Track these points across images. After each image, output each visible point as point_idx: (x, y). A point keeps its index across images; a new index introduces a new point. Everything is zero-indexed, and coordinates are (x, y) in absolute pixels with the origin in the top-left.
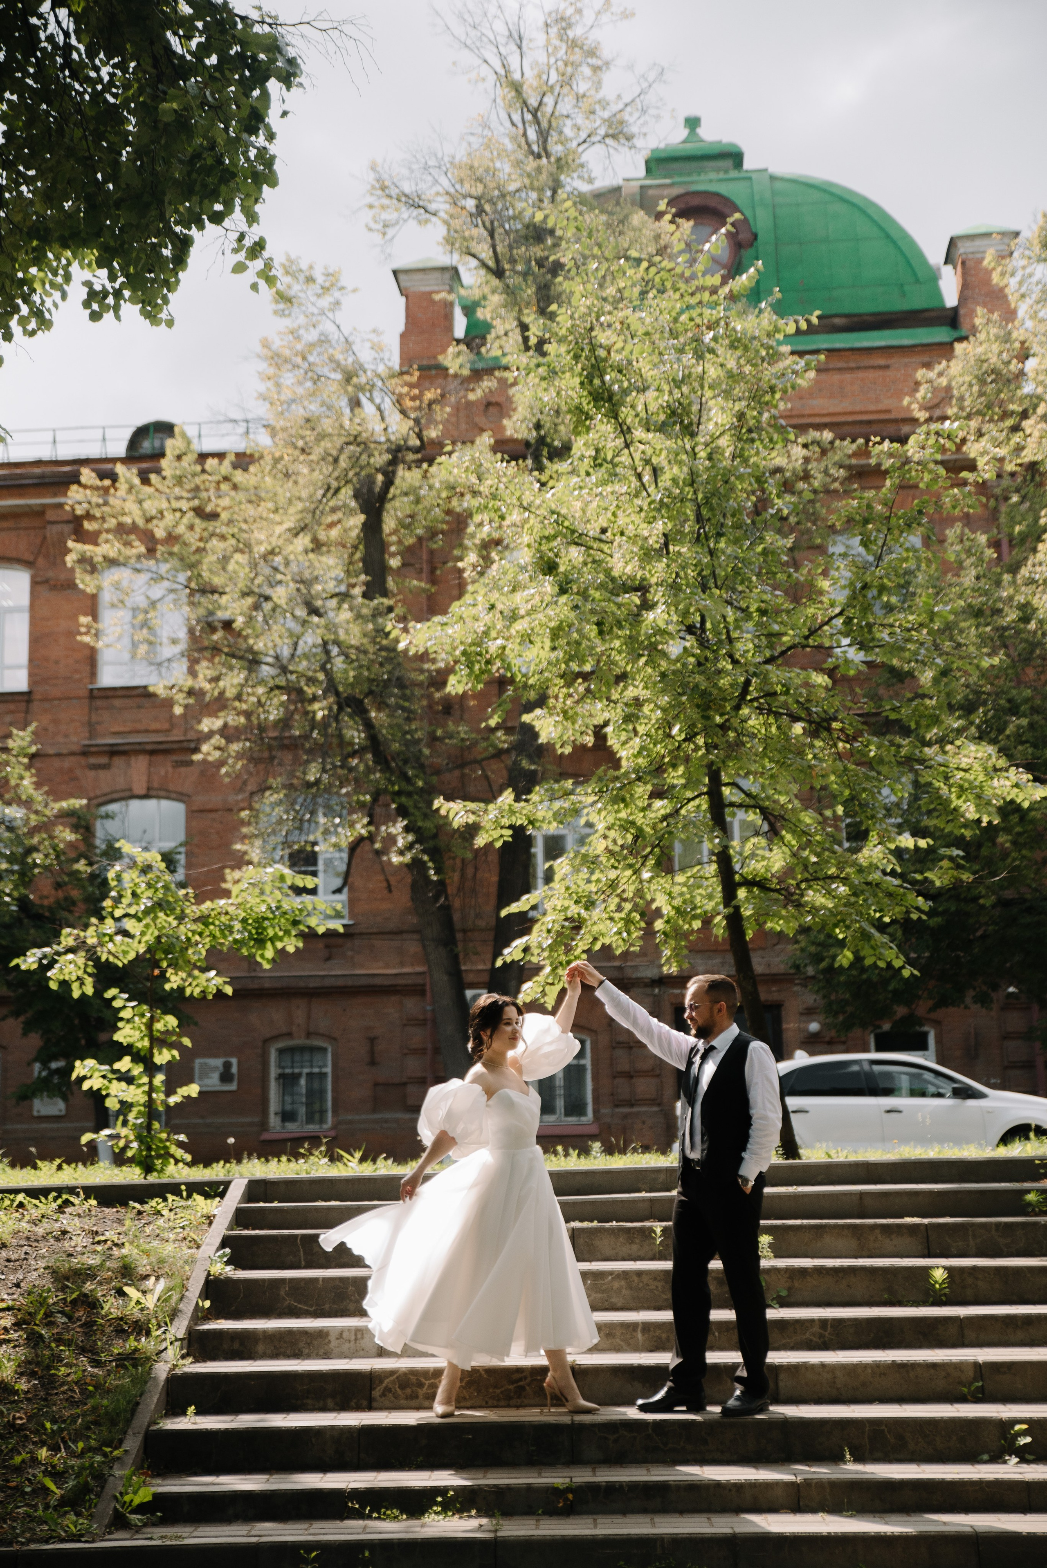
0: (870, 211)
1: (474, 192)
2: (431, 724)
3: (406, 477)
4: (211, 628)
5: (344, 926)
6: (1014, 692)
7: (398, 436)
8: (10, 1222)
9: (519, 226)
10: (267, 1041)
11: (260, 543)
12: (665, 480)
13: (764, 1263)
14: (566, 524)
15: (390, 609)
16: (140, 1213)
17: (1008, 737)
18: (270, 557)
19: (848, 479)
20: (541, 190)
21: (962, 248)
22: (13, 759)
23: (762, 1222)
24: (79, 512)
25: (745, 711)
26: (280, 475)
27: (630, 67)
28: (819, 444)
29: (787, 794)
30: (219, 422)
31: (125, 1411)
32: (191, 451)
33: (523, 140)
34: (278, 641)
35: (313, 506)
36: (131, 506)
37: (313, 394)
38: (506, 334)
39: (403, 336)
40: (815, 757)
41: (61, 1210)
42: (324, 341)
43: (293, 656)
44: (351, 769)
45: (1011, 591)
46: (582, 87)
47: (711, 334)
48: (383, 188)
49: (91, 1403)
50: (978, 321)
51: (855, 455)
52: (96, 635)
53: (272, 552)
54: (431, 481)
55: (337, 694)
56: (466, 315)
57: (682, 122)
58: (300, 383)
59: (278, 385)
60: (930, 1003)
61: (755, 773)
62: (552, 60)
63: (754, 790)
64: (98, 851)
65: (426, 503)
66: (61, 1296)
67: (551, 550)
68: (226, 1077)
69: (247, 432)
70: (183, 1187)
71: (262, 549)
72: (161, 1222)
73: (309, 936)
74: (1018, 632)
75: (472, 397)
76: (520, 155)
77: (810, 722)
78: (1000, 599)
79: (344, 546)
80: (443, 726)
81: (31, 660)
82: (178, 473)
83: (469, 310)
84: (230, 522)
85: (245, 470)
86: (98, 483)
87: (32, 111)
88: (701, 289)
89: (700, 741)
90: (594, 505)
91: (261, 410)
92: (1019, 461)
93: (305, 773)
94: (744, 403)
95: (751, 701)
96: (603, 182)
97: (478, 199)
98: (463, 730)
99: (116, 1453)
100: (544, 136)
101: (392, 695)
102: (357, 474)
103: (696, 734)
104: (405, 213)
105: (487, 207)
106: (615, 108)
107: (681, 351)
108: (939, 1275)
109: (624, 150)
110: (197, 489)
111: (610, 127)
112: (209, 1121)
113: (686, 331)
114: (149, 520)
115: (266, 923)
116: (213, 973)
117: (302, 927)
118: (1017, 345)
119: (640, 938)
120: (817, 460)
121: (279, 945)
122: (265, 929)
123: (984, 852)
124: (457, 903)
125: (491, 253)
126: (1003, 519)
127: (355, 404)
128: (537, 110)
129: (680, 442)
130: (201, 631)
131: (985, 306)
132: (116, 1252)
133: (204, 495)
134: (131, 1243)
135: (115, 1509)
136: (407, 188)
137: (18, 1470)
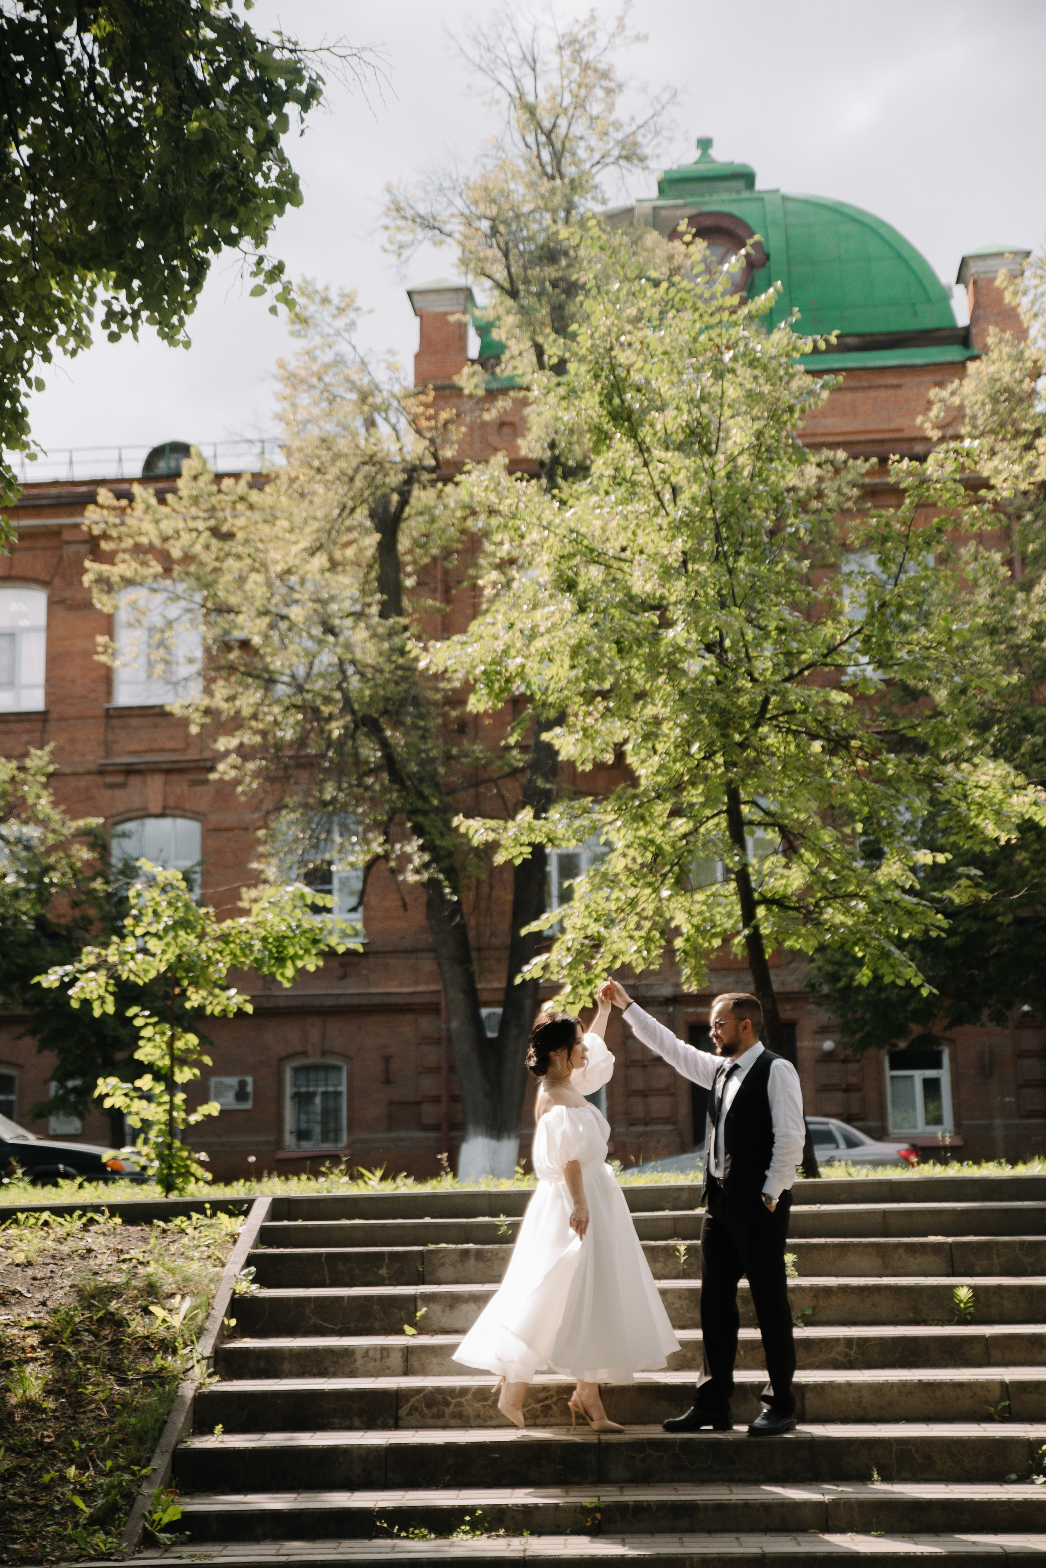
0: (882, 231)
1: (488, 213)
2: (445, 743)
3: (421, 497)
4: (227, 647)
5: (363, 945)
6: (1029, 710)
7: (414, 456)
8: (36, 1241)
9: (533, 247)
10: (282, 1060)
11: (276, 562)
12: (684, 498)
13: (791, 1282)
14: (585, 543)
15: (406, 628)
16: (164, 1231)
17: (1023, 755)
18: (286, 577)
19: (861, 498)
20: (554, 212)
21: (974, 268)
22: (30, 778)
23: (788, 1241)
24: (96, 531)
25: (764, 729)
26: (296, 495)
27: (644, 89)
28: (832, 463)
29: (807, 811)
30: (236, 442)
31: (153, 1429)
32: (208, 472)
33: (537, 162)
34: (295, 660)
35: (328, 526)
36: (148, 526)
37: (329, 414)
38: (520, 354)
39: (418, 357)
40: (834, 775)
41: (85, 1228)
42: (339, 361)
43: (308, 675)
44: (367, 788)
45: (1025, 609)
46: (596, 108)
47: (731, 353)
48: (398, 210)
49: (119, 1421)
50: (990, 341)
51: (868, 473)
52: (113, 654)
53: (289, 572)
54: (446, 501)
55: (353, 712)
56: (480, 336)
57: (694, 142)
58: (316, 403)
59: (294, 406)
60: (946, 1021)
61: (775, 791)
62: (566, 82)
63: (773, 808)
64: (114, 870)
65: (440, 524)
66: (87, 1314)
67: (570, 568)
68: (241, 1095)
69: (263, 453)
70: (207, 1206)
71: (279, 568)
72: (185, 1240)
73: (330, 954)
74: (1032, 650)
75: (487, 417)
76: (534, 177)
77: (829, 740)
78: (1014, 617)
79: (359, 566)
80: (459, 745)
81: (47, 680)
82: (195, 493)
83: (483, 330)
84: (247, 541)
85: (261, 489)
86: (115, 503)
87: (56, 134)
88: (721, 309)
89: (719, 759)
90: (614, 524)
91: (278, 430)
92: (1032, 480)
93: (321, 791)
94: (763, 423)
95: (771, 719)
96: (617, 202)
97: (493, 220)
98: (477, 748)
99: (144, 1471)
100: (557, 157)
101: (408, 714)
102: (373, 494)
103: (715, 753)
104: (420, 234)
105: (502, 228)
106: (628, 130)
107: (699, 370)
108: (964, 1294)
109: (637, 171)
110: (213, 509)
111: (623, 148)
112: (224, 1139)
113: (705, 350)
114: (165, 539)
115: (286, 942)
116: (233, 991)
117: (322, 946)
118: (1029, 364)
119: (660, 956)
120: (832, 479)
121: (300, 964)
122: (285, 948)
123: (1002, 869)
124: (472, 922)
125: (506, 273)
126: (1016, 537)
127: (370, 424)
128: (551, 132)
129: (699, 462)
130: (218, 650)
131: (996, 325)
132: (141, 1270)
133: (220, 515)
134: (157, 1261)
135: (144, 1528)
136: (422, 209)
137: (47, 1488)
